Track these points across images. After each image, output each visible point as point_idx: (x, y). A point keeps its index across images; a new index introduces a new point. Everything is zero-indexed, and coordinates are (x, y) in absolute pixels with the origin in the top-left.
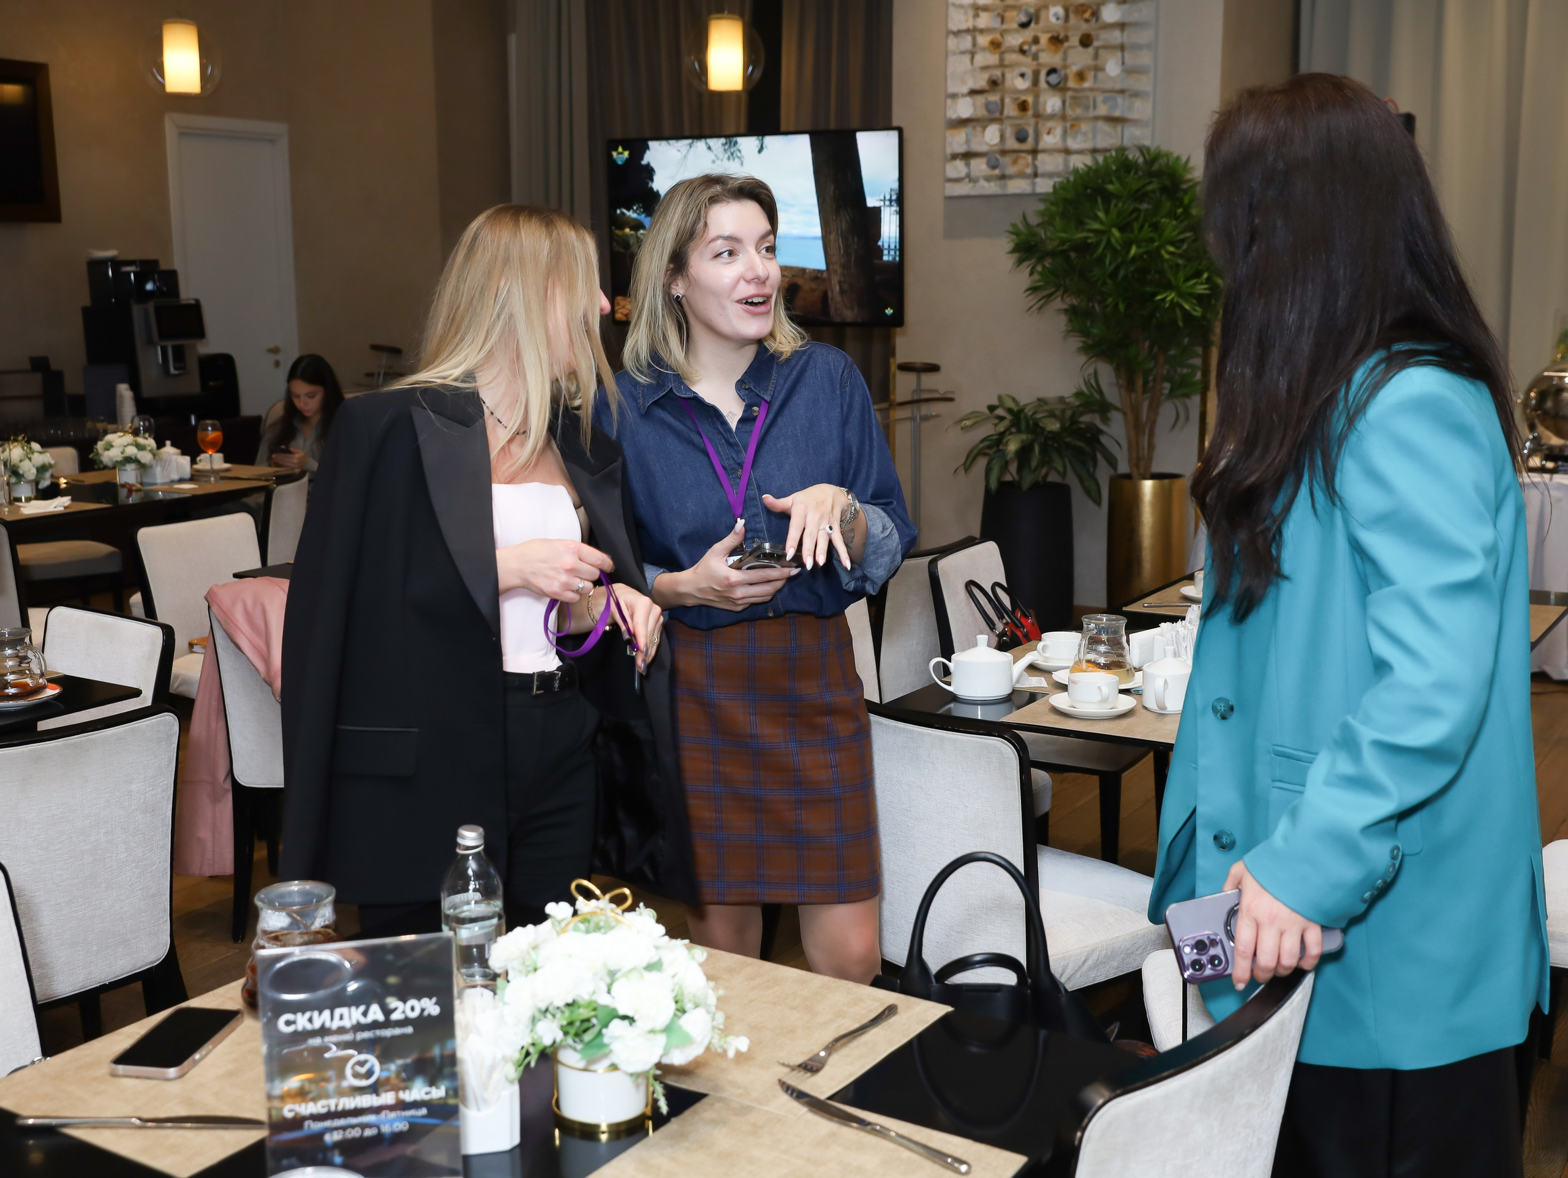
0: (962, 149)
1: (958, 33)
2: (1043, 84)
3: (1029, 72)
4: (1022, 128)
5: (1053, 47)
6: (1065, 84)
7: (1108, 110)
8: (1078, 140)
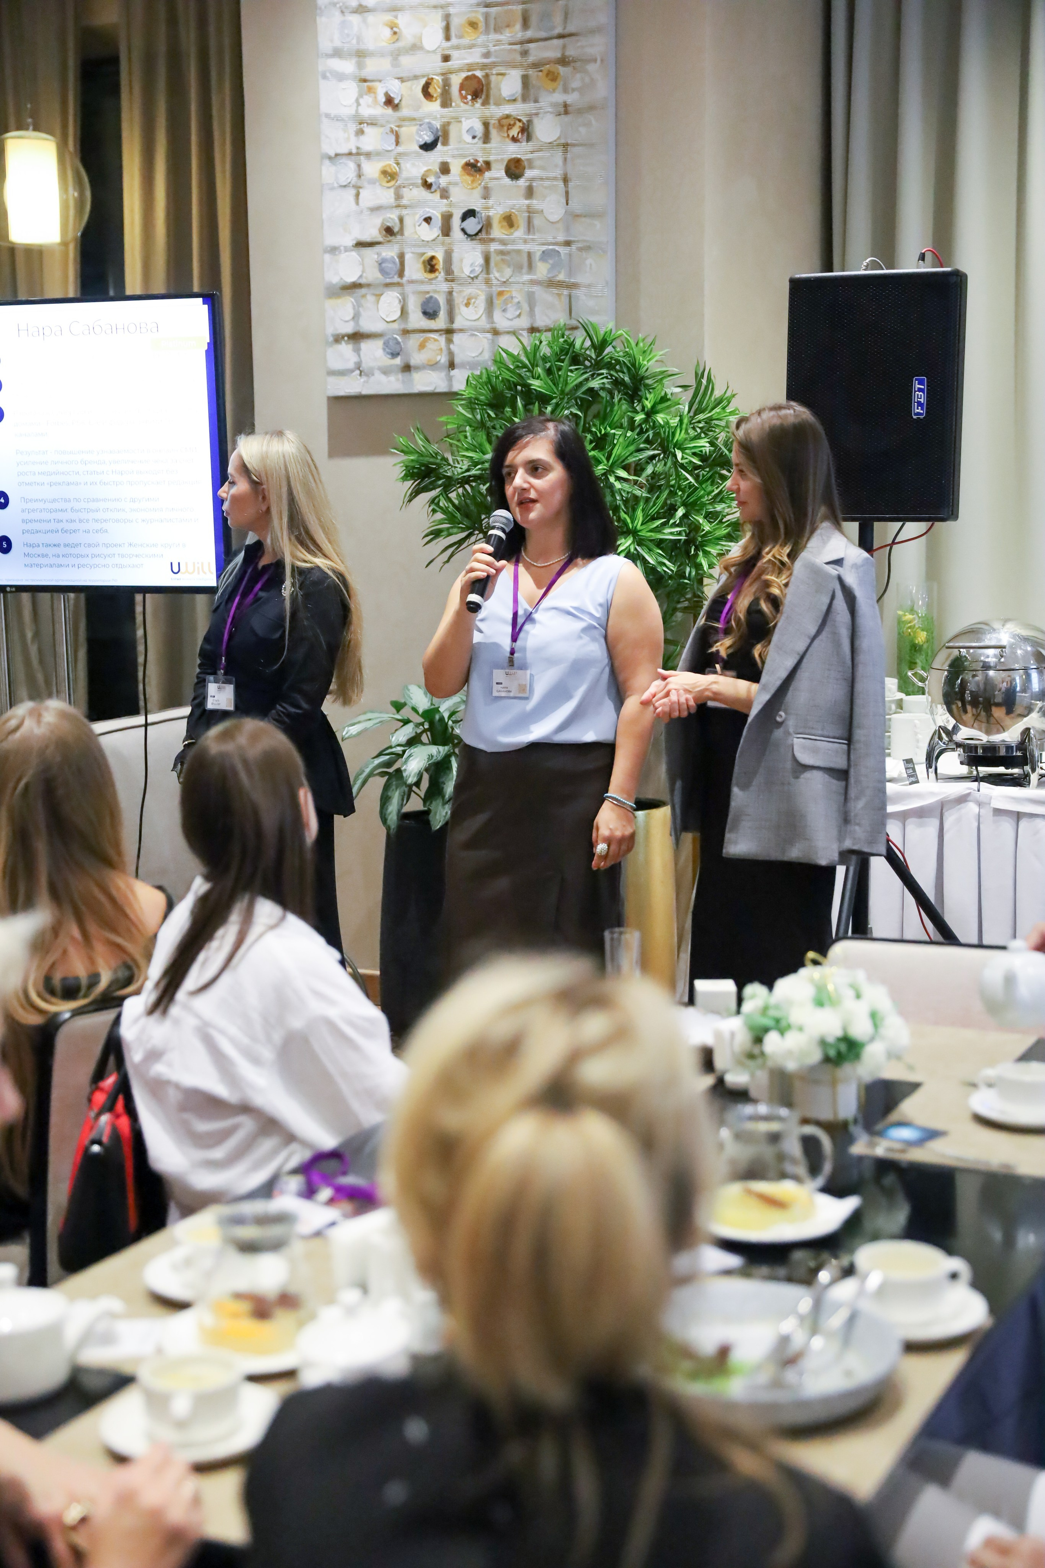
0: (349, 329)
1: (334, 159)
2: (457, 233)
3: (437, 215)
4: (431, 297)
5: (469, 179)
6: (488, 233)
7: (549, 271)
8: (509, 315)
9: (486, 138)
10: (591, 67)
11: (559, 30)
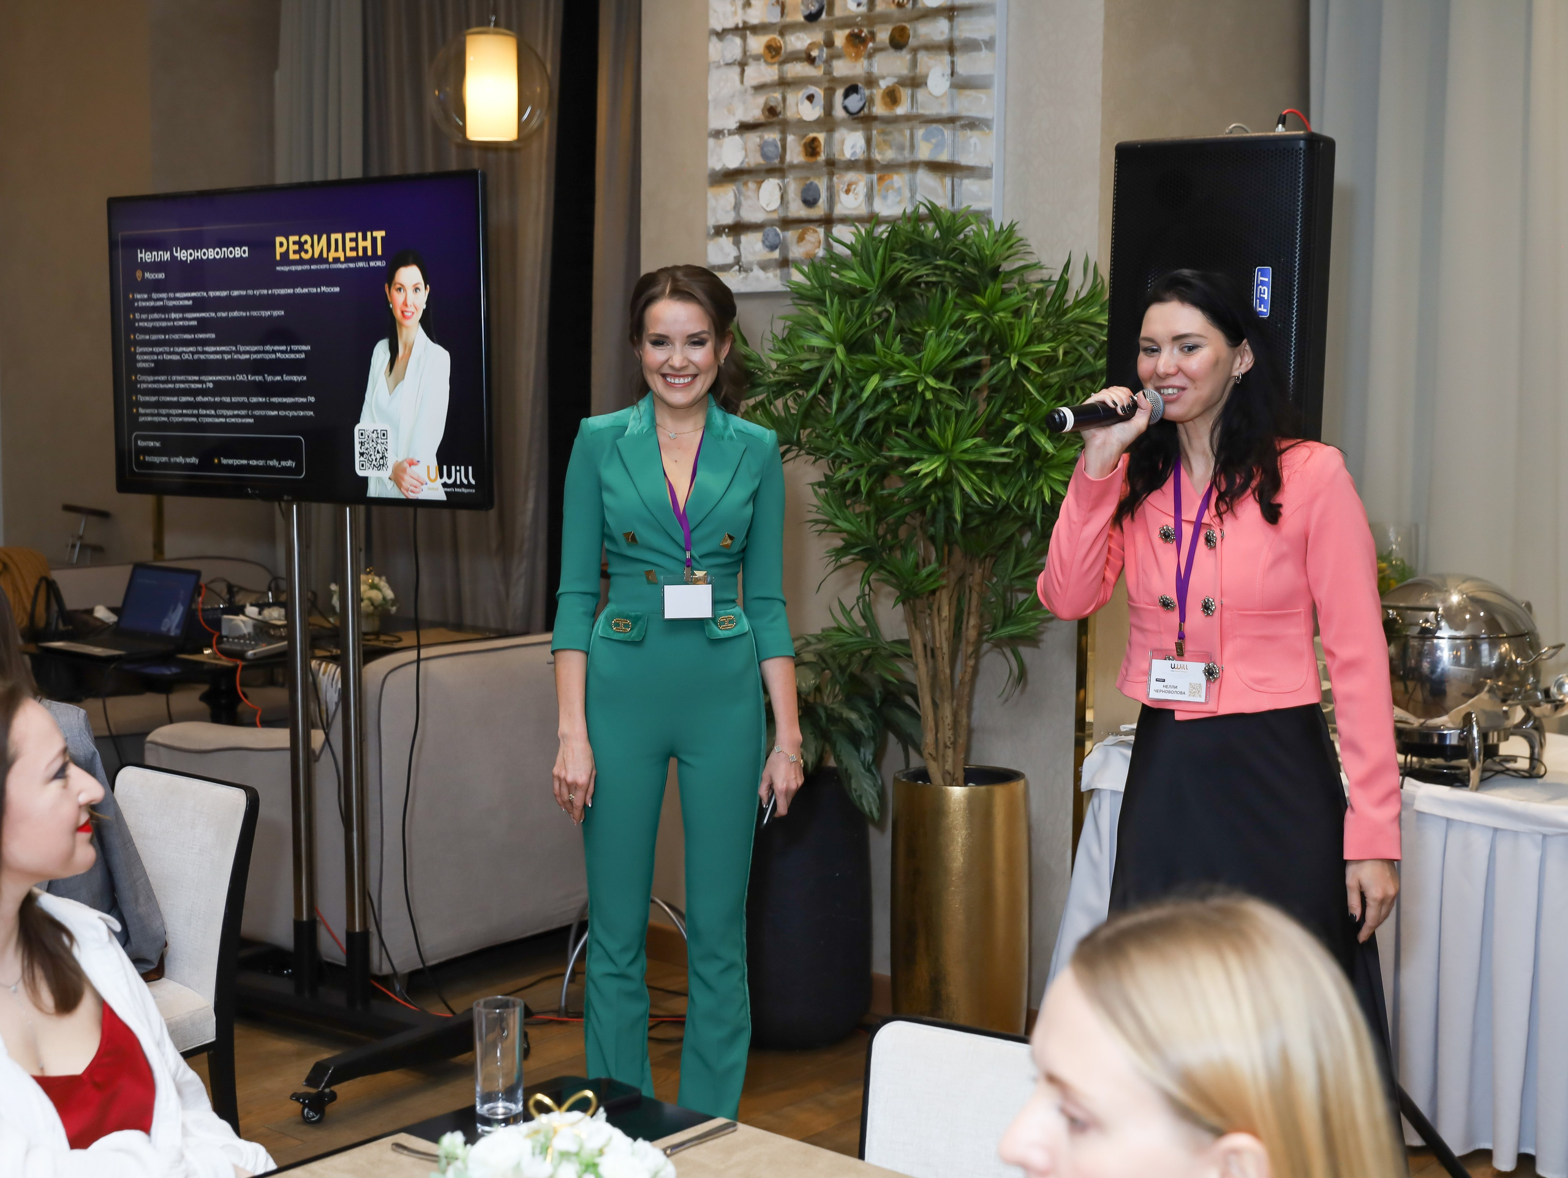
0: (728, 219)
1: (721, 35)
2: (839, 113)
3: (819, 93)
4: (811, 183)
5: (853, 51)
6: (870, 110)
7: (932, 152)
8: (889, 202)
9: (871, 5)
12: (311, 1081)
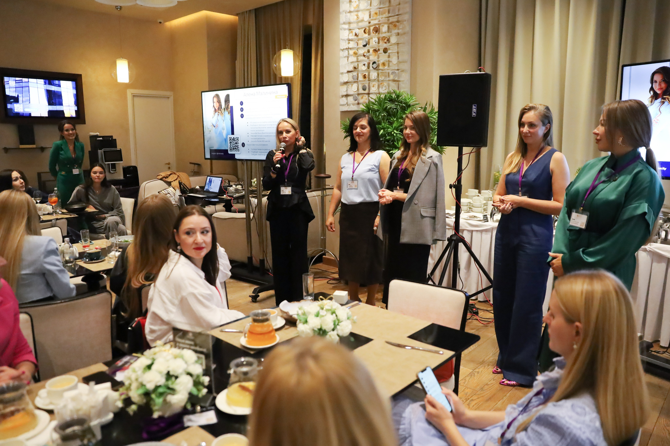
0: (345, 94)
1: (343, 50)
2: (371, 68)
3: (366, 63)
4: (365, 85)
5: (374, 54)
6: (379, 67)
7: (393, 77)
8: (383, 89)
9: (379, 43)
10: (405, 23)
11: (397, 13)
12: (253, 292)
